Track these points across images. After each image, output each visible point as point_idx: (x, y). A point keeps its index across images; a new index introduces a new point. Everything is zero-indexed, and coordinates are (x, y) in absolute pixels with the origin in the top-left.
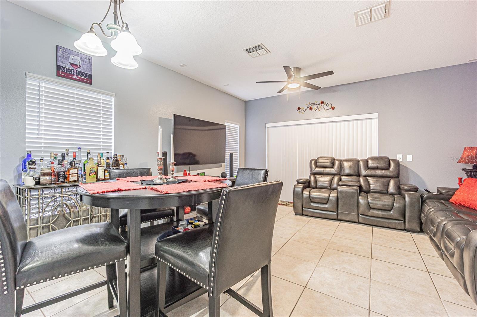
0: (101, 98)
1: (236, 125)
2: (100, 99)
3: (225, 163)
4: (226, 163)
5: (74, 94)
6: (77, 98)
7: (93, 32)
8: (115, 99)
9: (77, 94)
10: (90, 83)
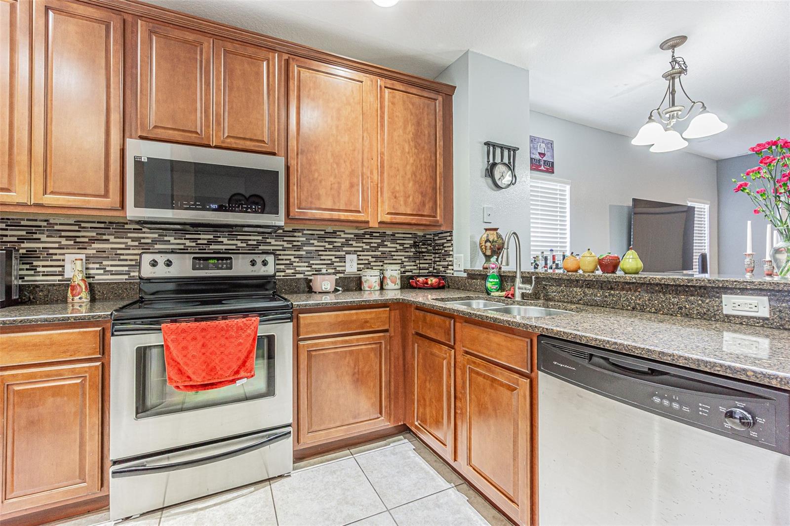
0: (558, 188)
1: (703, 205)
2: (556, 190)
3: (692, 269)
4: (694, 270)
5: (538, 187)
6: (541, 192)
7: (653, 121)
8: (571, 187)
9: (542, 188)
10: (553, 172)
